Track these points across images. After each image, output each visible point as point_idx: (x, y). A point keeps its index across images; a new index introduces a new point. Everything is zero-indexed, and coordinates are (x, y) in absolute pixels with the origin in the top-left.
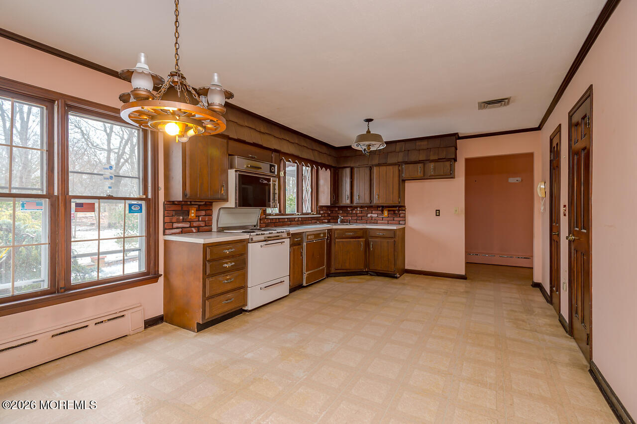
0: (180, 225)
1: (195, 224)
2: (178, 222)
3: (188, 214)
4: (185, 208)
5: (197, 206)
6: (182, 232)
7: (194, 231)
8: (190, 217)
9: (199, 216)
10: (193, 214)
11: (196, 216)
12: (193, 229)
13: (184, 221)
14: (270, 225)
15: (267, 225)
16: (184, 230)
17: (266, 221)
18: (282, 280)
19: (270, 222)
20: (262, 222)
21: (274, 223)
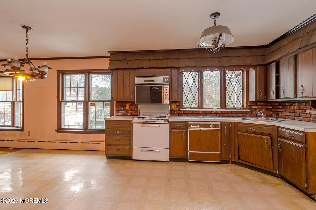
0: (122, 112)
1: (129, 112)
2: (121, 110)
3: (126, 107)
4: (124, 104)
5: (130, 103)
6: (123, 115)
7: (129, 115)
8: (127, 109)
9: (131, 108)
10: (128, 107)
11: (130, 108)
12: (128, 114)
13: (124, 110)
14: (183, 115)
15: (180, 115)
16: (124, 114)
17: (179, 112)
18: (158, 150)
19: (183, 113)
20: (175, 113)
21: (188, 114)
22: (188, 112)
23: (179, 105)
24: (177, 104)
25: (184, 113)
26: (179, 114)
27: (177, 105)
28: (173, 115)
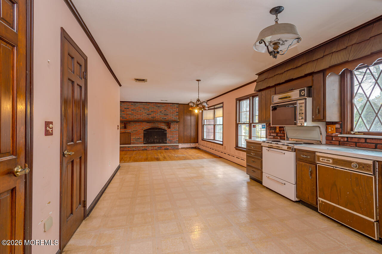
1: (279, 135)
2: (272, 133)
3: (276, 129)
7: (279, 138)
9: (281, 131)
10: (278, 129)
11: (279, 131)
13: (274, 133)
14: (347, 144)
15: (342, 143)
16: (275, 137)
17: (340, 138)
18: (284, 182)
19: (347, 141)
20: (334, 139)
21: (356, 143)
22: (356, 140)
23: (341, 127)
24: (336, 125)
25: (349, 140)
26: (339, 141)
27: (336, 128)
28: (331, 142)
